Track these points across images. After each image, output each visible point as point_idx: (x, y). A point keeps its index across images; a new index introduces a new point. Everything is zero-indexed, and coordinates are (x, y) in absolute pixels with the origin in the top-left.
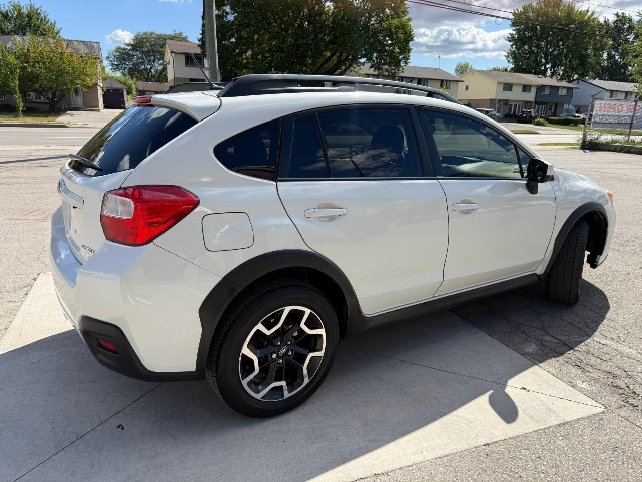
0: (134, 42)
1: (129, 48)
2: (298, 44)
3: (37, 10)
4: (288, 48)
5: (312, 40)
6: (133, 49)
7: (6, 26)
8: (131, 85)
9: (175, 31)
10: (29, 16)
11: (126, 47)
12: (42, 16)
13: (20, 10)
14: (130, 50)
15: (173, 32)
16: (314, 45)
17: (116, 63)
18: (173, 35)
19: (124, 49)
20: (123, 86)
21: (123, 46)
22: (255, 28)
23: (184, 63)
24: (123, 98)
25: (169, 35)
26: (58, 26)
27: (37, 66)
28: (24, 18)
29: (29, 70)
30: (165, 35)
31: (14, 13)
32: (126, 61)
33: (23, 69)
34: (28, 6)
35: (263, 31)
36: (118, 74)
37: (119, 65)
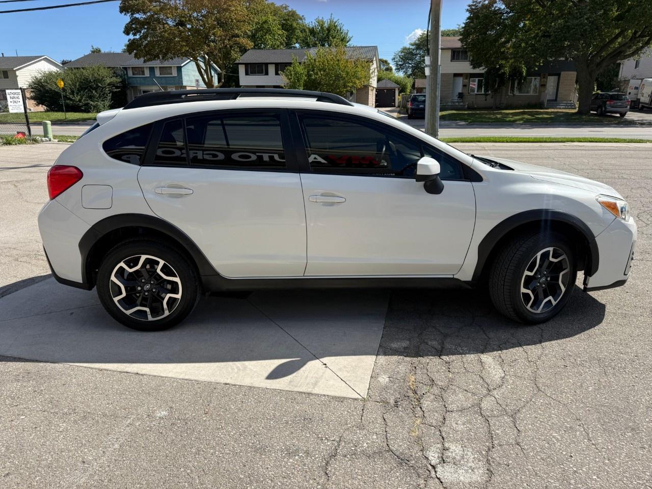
0: (419, 41)
1: (413, 47)
2: (568, 26)
3: (335, 23)
4: (554, 32)
5: (586, 19)
6: (417, 49)
7: (311, 40)
8: (407, 83)
9: (459, 25)
10: (329, 30)
11: (411, 47)
12: (339, 28)
13: (322, 25)
14: (414, 50)
15: (458, 26)
16: (590, 24)
17: (400, 63)
18: (457, 29)
19: (409, 49)
20: (396, 85)
21: (408, 46)
22: (519, 14)
23: (450, 58)
24: (395, 97)
25: (453, 30)
26: (350, 35)
27: (319, 73)
28: (325, 31)
29: (313, 77)
30: (449, 31)
31: (318, 28)
32: (409, 60)
33: (309, 75)
34: (329, 21)
35: (529, 16)
36: (401, 75)
37: (403, 65)
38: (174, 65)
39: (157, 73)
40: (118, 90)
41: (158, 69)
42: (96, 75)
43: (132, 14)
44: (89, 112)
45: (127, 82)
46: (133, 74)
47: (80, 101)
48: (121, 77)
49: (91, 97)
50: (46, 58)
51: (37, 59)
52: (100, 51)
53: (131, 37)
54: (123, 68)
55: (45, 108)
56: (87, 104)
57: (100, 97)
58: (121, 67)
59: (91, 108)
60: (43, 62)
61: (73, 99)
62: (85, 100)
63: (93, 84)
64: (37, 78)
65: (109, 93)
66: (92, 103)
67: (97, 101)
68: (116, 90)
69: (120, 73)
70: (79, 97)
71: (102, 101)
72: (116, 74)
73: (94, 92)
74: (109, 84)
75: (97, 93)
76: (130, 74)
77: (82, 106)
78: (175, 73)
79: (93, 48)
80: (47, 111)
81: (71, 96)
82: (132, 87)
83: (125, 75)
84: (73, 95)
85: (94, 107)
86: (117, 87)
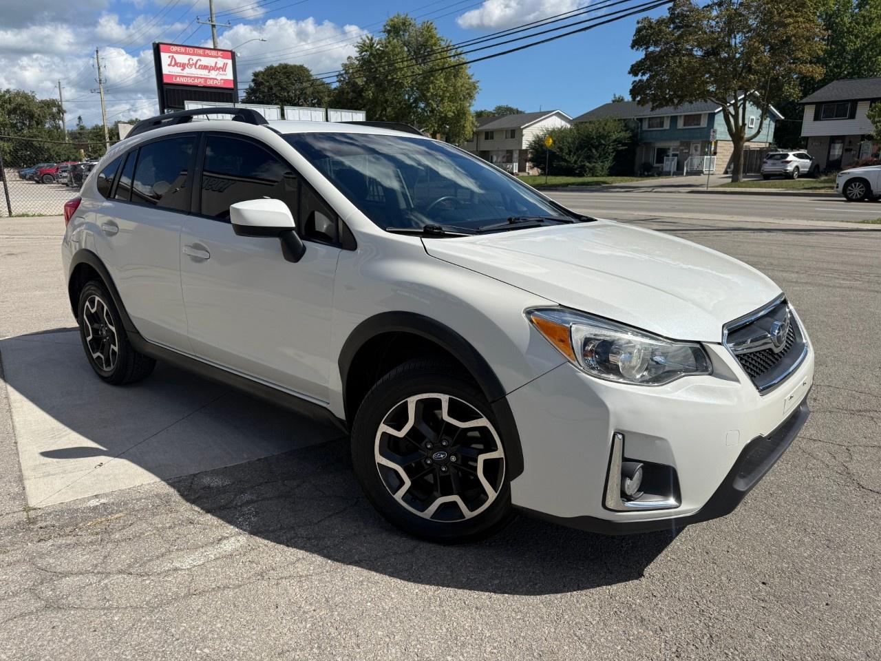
38: (705, 112)
39: (680, 125)
40: (624, 148)
41: (682, 118)
42: (601, 130)
43: (647, 48)
44: (583, 176)
45: (639, 137)
46: (649, 127)
47: (575, 162)
48: (632, 131)
49: (589, 158)
50: (558, 113)
51: (548, 114)
52: (622, 100)
53: (639, 78)
54: (637, 119)
55: (540, 171)
56: (583, 167)
57: (599, 157)
58: (635, 118)
59: (586, 171)
60: (554, 117)
61: (569, 160)
62: (582, 161)
63: (595, 141)
64: (538, 136)
65: (613, 152)
66: (587, 164)
67: (595, 162)
68: (621, 148)
69: (632, 125)
70: (575, 157)
71: (602, 162)
72: (627, 128)
73: (594, 151)
74: (615, 141)
75: (598, 152)
76: (645, 126)
77: (576, 169)
78: (704, 123)
79: (615, 97)
80: (541, 175)
81: (567, 157)
82: (645, 144)
83: (638, 128)
84: (570, 155)
85: (590, 169)
86: (624, 145)
